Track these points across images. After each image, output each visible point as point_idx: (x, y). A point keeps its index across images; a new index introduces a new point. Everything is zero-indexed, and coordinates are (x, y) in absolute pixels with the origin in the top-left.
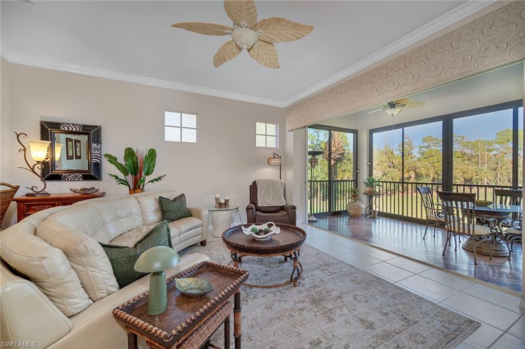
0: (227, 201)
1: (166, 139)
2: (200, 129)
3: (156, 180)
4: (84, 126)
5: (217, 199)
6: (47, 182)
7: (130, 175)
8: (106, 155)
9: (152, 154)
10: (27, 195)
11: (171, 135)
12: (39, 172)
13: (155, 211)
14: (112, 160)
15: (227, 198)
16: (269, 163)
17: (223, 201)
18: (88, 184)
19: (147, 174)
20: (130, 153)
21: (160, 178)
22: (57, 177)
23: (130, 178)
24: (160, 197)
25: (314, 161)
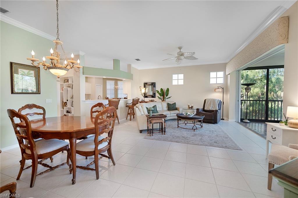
0: (192, 106)
1: (173, 84)
2: (185, 79)
3: (169, 98)
4: (152, 83)
5: (189, 106)
6: (145, 98)
7: (162, 96)
8: (157, 91)
9: (168, 90)
10: (142, 101)
11: (175, 83)
12: (143, 95)
13: (166, 107)
14: (158, 92)
15: (193, 105)
16: (215, 91)
17: (190, 106)
18: (152, 99)
19: (166, 96)
20: (162, 90)
21: (170, 98)
22: (146, 97)
23: (162, 97)
24: (168, 103)
25: (247, 89)
